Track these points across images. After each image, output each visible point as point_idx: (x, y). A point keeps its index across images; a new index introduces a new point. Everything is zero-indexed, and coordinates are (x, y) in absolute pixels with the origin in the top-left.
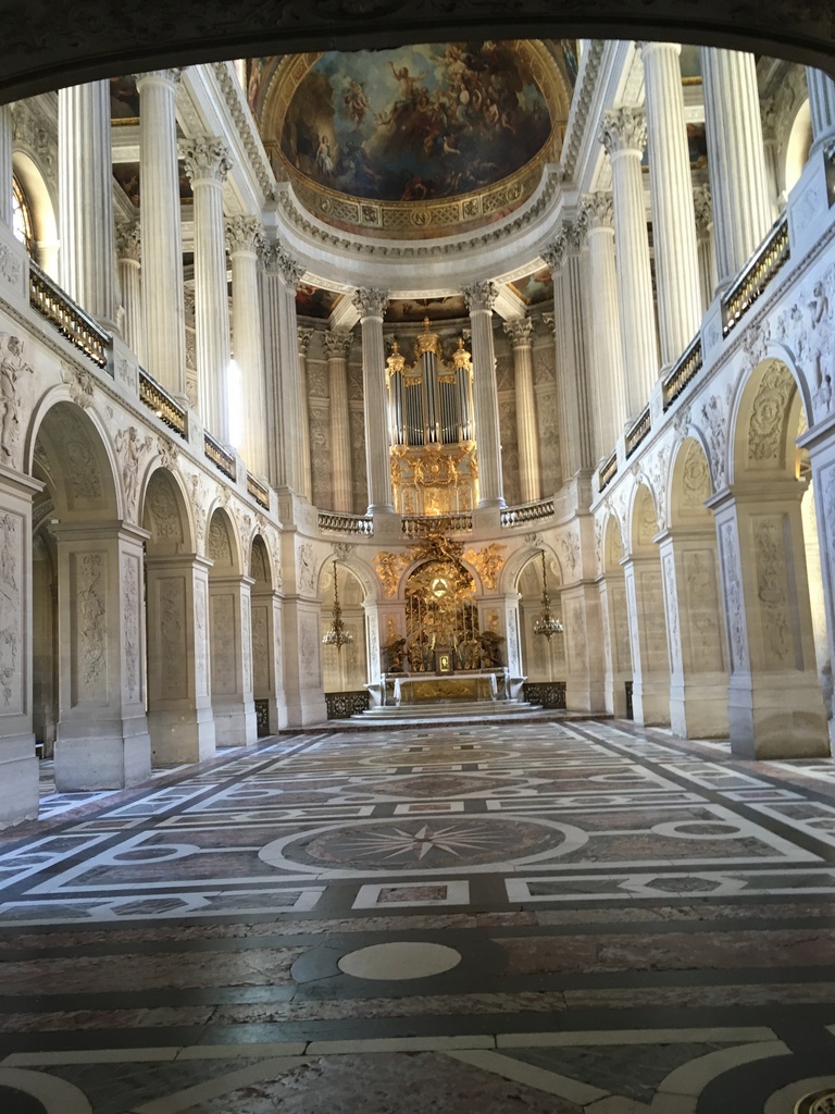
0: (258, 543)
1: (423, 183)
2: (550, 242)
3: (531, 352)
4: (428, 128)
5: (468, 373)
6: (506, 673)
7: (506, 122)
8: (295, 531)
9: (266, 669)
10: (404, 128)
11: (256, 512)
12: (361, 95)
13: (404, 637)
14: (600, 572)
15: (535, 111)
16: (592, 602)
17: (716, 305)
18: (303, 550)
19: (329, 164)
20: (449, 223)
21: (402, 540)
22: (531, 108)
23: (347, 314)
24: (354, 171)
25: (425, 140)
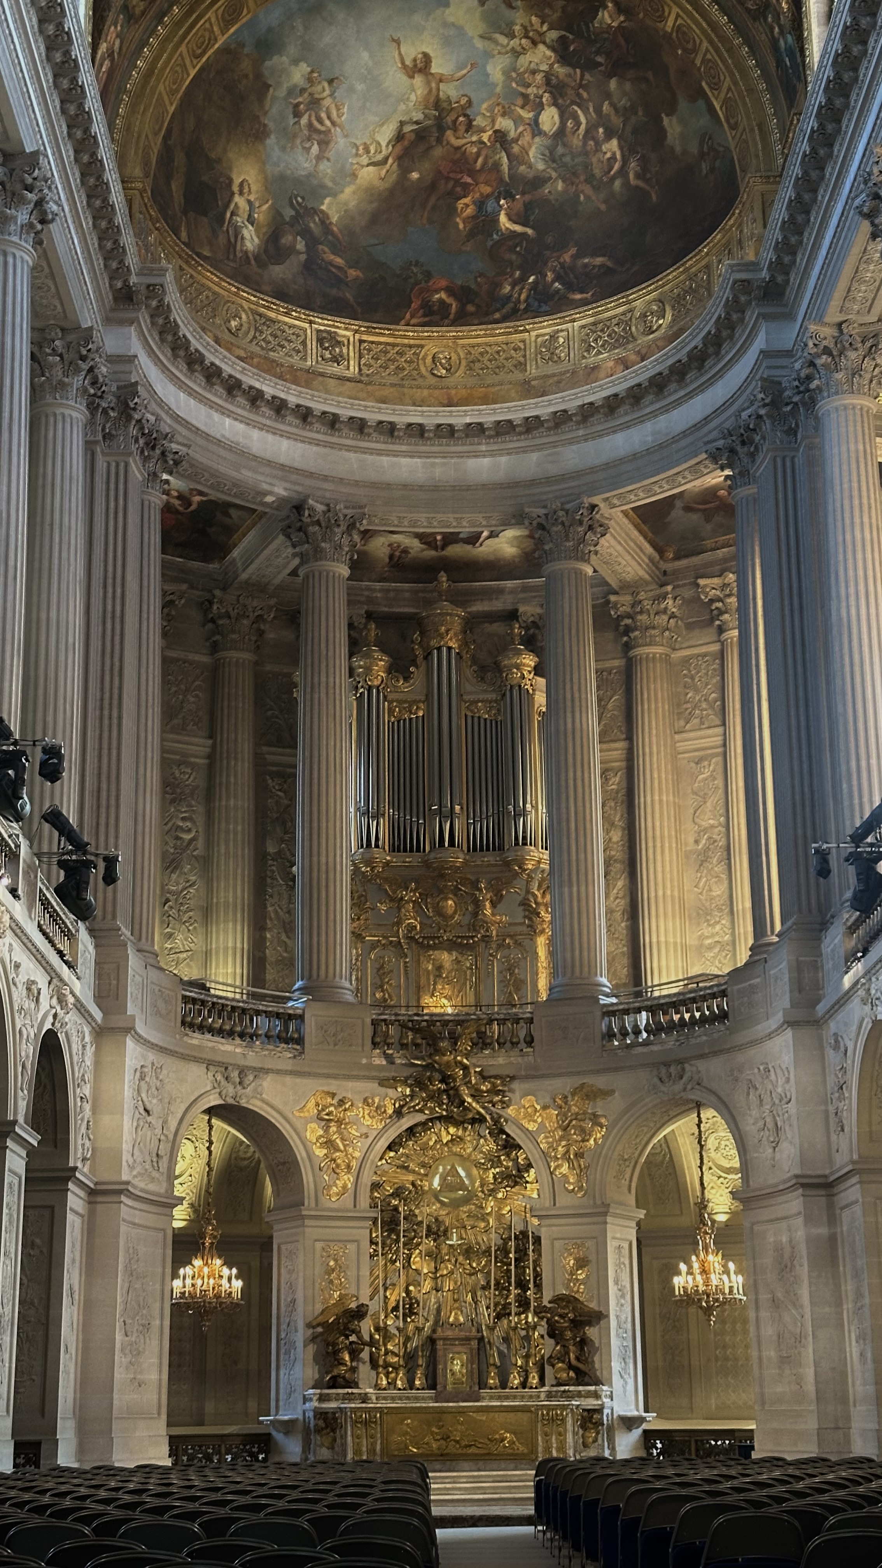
1: (449, 291)
2: (730, 425)
3: (672, 663)
5: (531, 697)
6: (605, 1401)
7: (638, 176)
8: (129, 1029)
10: (415, 175)
11: (53, 974)
12: (327, 102)
13: (364, 1301)
14: (841, 1160)
15: (702, 155)
16: (823, 1229)
18: (142, 1078)
19: (251, 239)
20: (502, 376)
21: (370, 1066)
22: (694, 149)
24: (303, 257)
25: (460, 204)
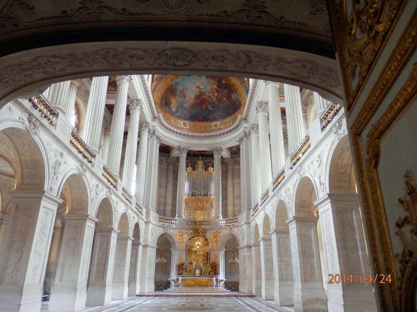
0: (137, 225)
1: (202, 117)
2: (240, 137)
3: (233, 169)
4: (205, 102)
5: (212, 174)
6: (219, 277)
7: (228, 103)
9: (134, 272)
10: (197, 101)
11: (137, 215)
12: (185, 91)
13: (184, 262)
14: (252, 243)
15: (237, 100)
16: (249, 253)
17: (289, 159)
18: (152, 229)
19: (174, 110)
20: (209, 129)
21: (186, 228)
22: (235, 99)
23: (175, 153)
24: (181, 112)
25: (204, 105)
